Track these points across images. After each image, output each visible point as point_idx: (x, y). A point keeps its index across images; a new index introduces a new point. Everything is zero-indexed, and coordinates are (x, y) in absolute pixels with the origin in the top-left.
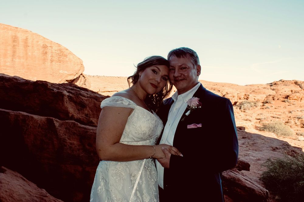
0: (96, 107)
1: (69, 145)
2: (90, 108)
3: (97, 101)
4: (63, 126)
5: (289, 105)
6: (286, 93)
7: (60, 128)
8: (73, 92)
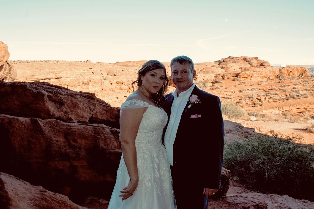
0: (73, 104)
1: (55, 143)
2: (67, 105)
3: (73, 98)
4: (47, 125)
5: (239, 84)
6: (235, 70)
7: (45, 127)
8: (51, 91)
